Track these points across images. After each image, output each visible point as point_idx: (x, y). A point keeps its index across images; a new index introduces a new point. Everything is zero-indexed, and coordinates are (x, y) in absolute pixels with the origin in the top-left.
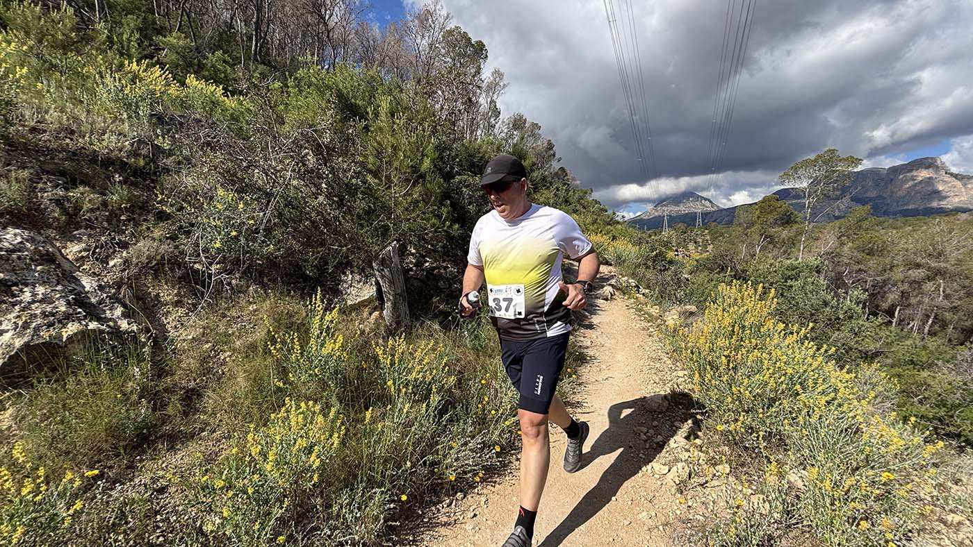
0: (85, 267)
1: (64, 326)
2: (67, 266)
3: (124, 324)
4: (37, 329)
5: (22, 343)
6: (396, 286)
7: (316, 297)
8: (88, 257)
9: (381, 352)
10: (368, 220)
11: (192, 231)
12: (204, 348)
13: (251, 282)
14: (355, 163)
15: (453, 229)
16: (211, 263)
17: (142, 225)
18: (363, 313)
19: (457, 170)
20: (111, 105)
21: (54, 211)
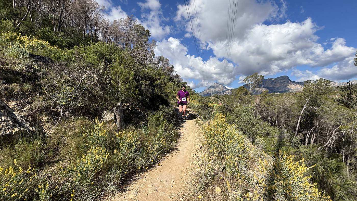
0: (16, 110)
1: (13, 129)
2: (10, 110)
3: (31, 129)
4: (5, 130)
5: (0, 134)
6: (121, 115)
7: (96, 119)
8: (17, 106)
10: (112, 95)
11: (53, 98)
12: (58, 136)
13: (72, 115)
14: (109, 78)
15: (139, 98)
16: (60, 109)
17: (35, 96)
18: (110, 124)
19: (140, 79)
20: (15, 53)
21: (5, 92)
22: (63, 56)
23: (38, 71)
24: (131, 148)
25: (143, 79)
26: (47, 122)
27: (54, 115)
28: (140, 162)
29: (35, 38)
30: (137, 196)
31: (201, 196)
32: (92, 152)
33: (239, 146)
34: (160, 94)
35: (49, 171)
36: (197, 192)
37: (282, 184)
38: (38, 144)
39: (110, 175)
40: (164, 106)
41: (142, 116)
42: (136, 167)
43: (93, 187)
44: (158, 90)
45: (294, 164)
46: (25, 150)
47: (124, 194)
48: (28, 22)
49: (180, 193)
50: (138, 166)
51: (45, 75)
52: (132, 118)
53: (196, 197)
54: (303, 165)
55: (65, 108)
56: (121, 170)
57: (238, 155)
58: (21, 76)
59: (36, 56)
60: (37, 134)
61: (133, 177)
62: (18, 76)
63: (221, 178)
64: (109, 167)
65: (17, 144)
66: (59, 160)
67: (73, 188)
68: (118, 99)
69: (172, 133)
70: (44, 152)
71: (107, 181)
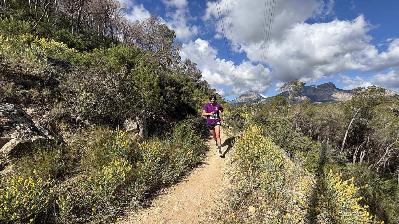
0: (34, 117)
1: (32, 137)
2: (28, 117)
3: (50, 137)
4: (23, 138)
5: (19, 142)
6: (144, 126)
7: (117, 128)
8: (35, 114)
9: (140, 146)
10: (135, 103)
11: (72, 105)
12: (77, 146)
13: (92, 123)
14: (131, 83)
15: (164, 106)
16: (80, 116)
17: (54, 103)
18: (132, 134)
19: (165, 85)
20: (33, 56)
21: (22, 98)
22: (82, 59)
23: (57, 76)
24: (155, 161)
25: (168, 85)
26: (66, 131)
27: (73, 123)
28: (165, 176)
29: (53, 40)
30: (162, 213)
31: (232, 215)
32: (113, 164)
33: (276, 161)
34: (186, 102)
35: (69, 183)
36: (229, 211)
37: (326, 205)
38: (57, 154)
39: (133, 189)
40: (191, 116)
41: (167, 126)
42: (160, 182)
43: (115, 202)
44: (184, 97)
45: (341, 184)
46: (44, 160)
47: (148, 210)
48: (45, 23)
49: (209, 211)
50: (162, 180)
51: (64, 81)
52: (156, 129)
53: (227, 216)
54: (352, 185)
55: (85, 116)
56: (144, 184)
57: (274, 172)
58: (39, 81)
59: (54, 59)
60: (56, 143)
61: (157, 192)
62: (36, 81)
63: (255, 196)
64: (131, 180)
65: (35, 153)
66: (79, 172)
67: (94, 202)
68: (141, 107)
69: (200, 145)
70: (64, 162)
71: (130, 196)
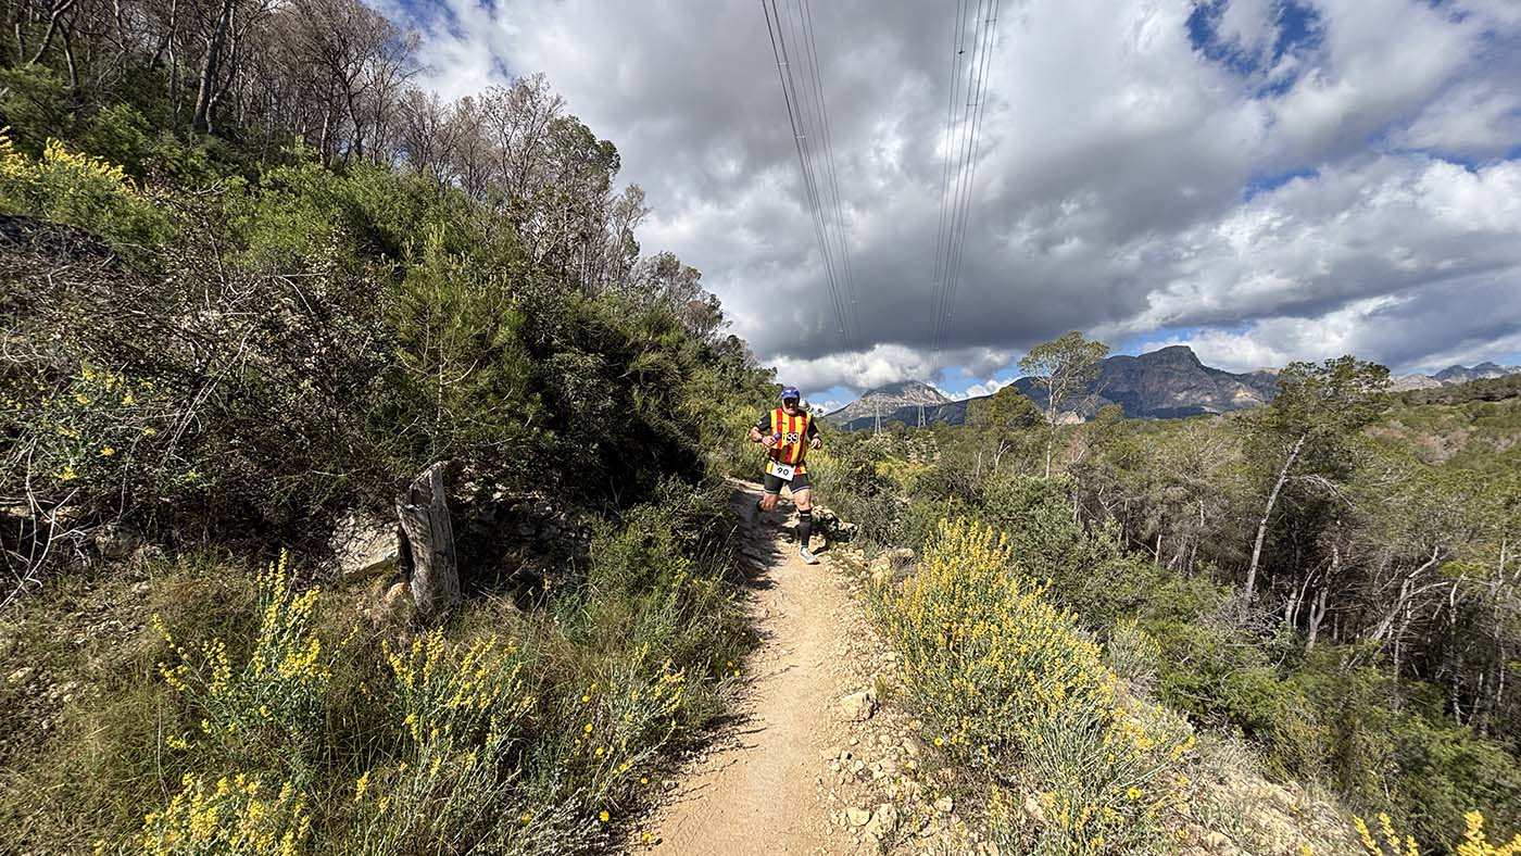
6: (437, 540)
7: (276, 568)
9: (398, 662)
10: (391, 427)
13: (140, 539)
15: (546, 439)
18: (372, 587)
19: (557, 342)
25: (570, 343)
27: (8, 545)
29: (57, 146)
34: (654, 420)
40: (674, 483)
44: (645, 404)
52: (506, 550)
69: (716, 624)
